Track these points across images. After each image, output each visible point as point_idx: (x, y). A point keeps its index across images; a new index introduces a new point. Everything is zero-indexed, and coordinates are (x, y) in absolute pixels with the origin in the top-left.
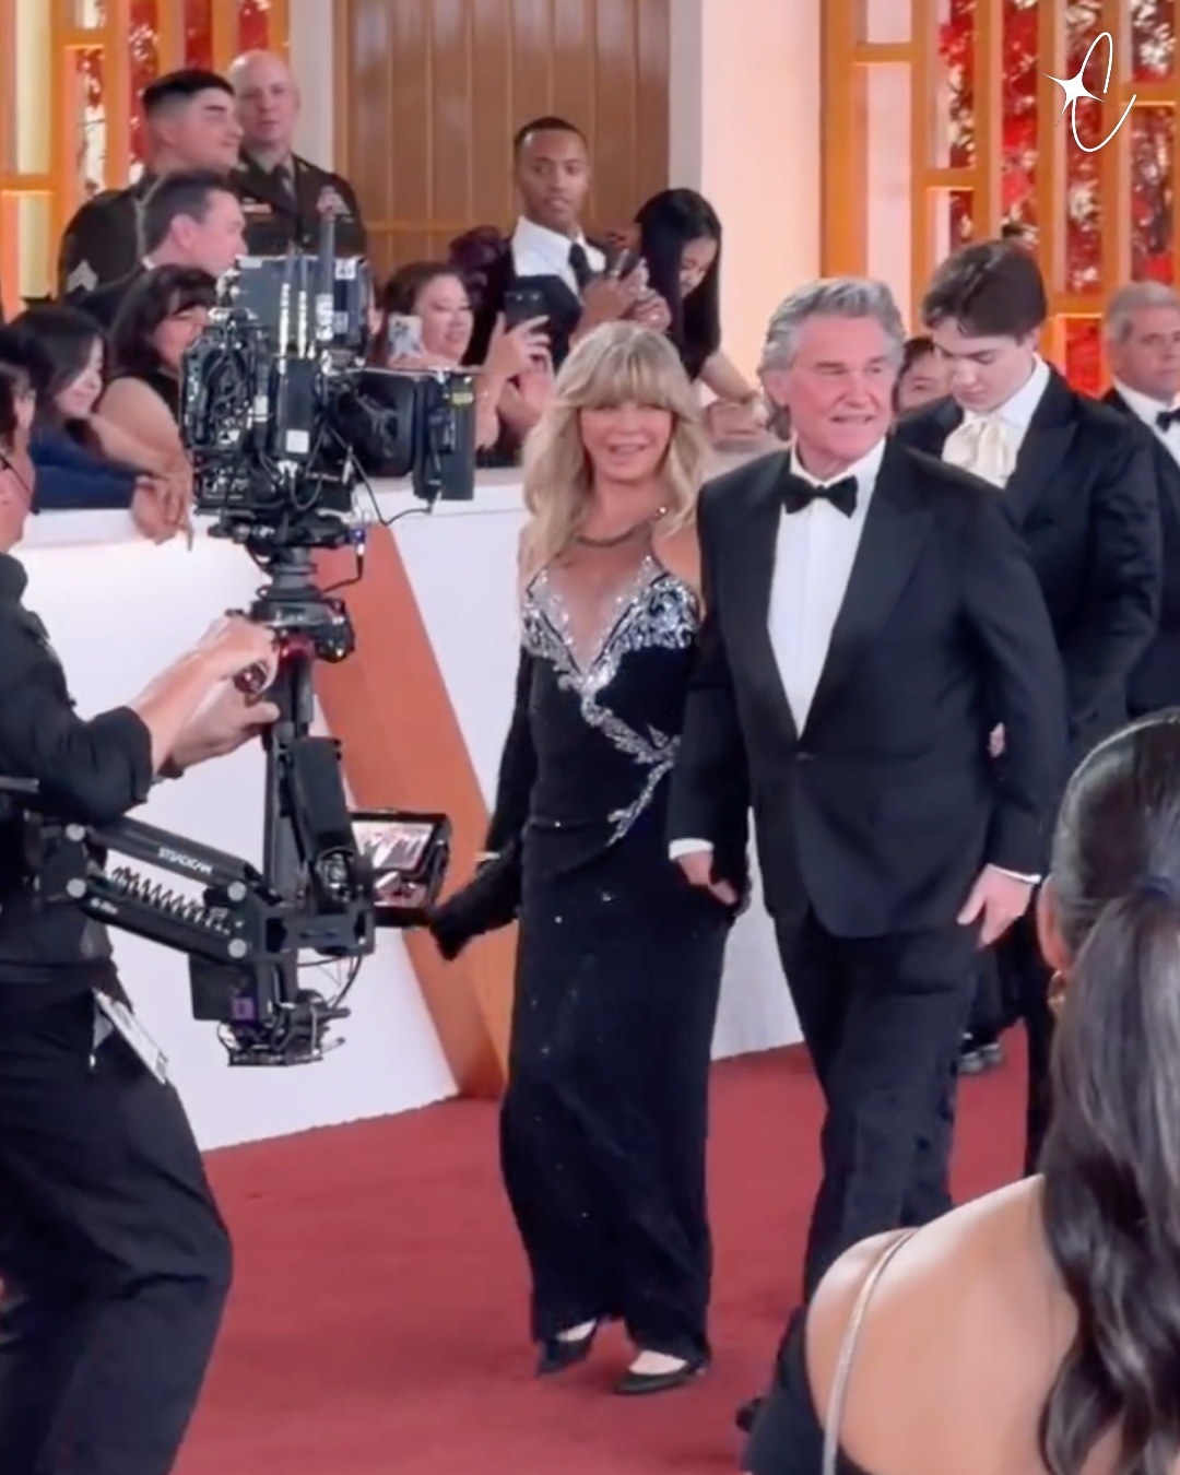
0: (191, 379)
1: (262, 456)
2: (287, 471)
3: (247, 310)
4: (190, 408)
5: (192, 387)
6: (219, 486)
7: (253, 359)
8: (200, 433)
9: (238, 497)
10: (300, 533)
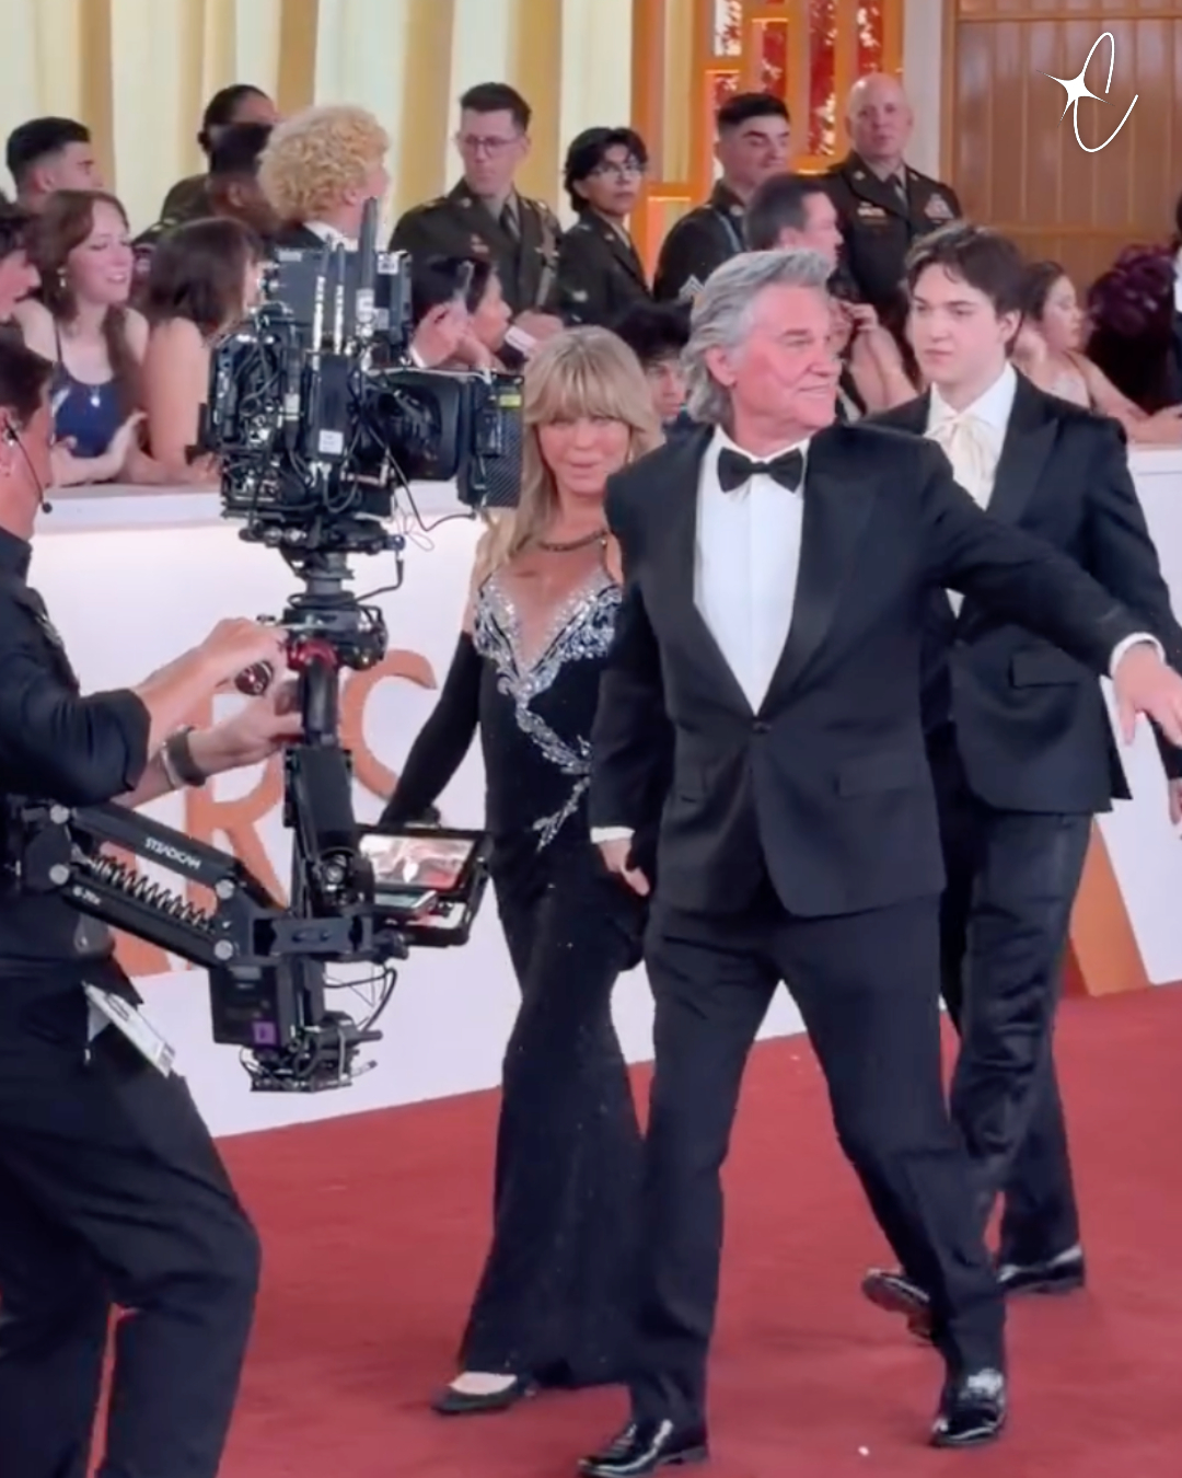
0: (222, 375)
1: (293, 457)
2: (319, 473)
3: (282, 303)
4: (220, 406)
5: (222, 381)
6: (248, 487)
7: (285, 353)
8: (228, 432)
9: (270, 500)
10: (334, 537)
